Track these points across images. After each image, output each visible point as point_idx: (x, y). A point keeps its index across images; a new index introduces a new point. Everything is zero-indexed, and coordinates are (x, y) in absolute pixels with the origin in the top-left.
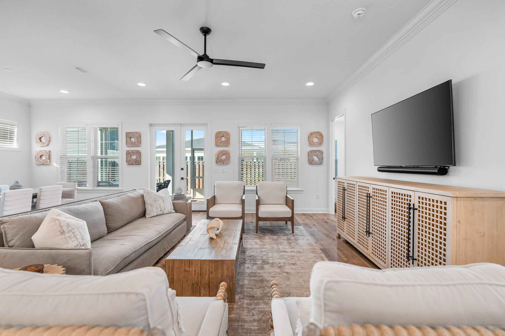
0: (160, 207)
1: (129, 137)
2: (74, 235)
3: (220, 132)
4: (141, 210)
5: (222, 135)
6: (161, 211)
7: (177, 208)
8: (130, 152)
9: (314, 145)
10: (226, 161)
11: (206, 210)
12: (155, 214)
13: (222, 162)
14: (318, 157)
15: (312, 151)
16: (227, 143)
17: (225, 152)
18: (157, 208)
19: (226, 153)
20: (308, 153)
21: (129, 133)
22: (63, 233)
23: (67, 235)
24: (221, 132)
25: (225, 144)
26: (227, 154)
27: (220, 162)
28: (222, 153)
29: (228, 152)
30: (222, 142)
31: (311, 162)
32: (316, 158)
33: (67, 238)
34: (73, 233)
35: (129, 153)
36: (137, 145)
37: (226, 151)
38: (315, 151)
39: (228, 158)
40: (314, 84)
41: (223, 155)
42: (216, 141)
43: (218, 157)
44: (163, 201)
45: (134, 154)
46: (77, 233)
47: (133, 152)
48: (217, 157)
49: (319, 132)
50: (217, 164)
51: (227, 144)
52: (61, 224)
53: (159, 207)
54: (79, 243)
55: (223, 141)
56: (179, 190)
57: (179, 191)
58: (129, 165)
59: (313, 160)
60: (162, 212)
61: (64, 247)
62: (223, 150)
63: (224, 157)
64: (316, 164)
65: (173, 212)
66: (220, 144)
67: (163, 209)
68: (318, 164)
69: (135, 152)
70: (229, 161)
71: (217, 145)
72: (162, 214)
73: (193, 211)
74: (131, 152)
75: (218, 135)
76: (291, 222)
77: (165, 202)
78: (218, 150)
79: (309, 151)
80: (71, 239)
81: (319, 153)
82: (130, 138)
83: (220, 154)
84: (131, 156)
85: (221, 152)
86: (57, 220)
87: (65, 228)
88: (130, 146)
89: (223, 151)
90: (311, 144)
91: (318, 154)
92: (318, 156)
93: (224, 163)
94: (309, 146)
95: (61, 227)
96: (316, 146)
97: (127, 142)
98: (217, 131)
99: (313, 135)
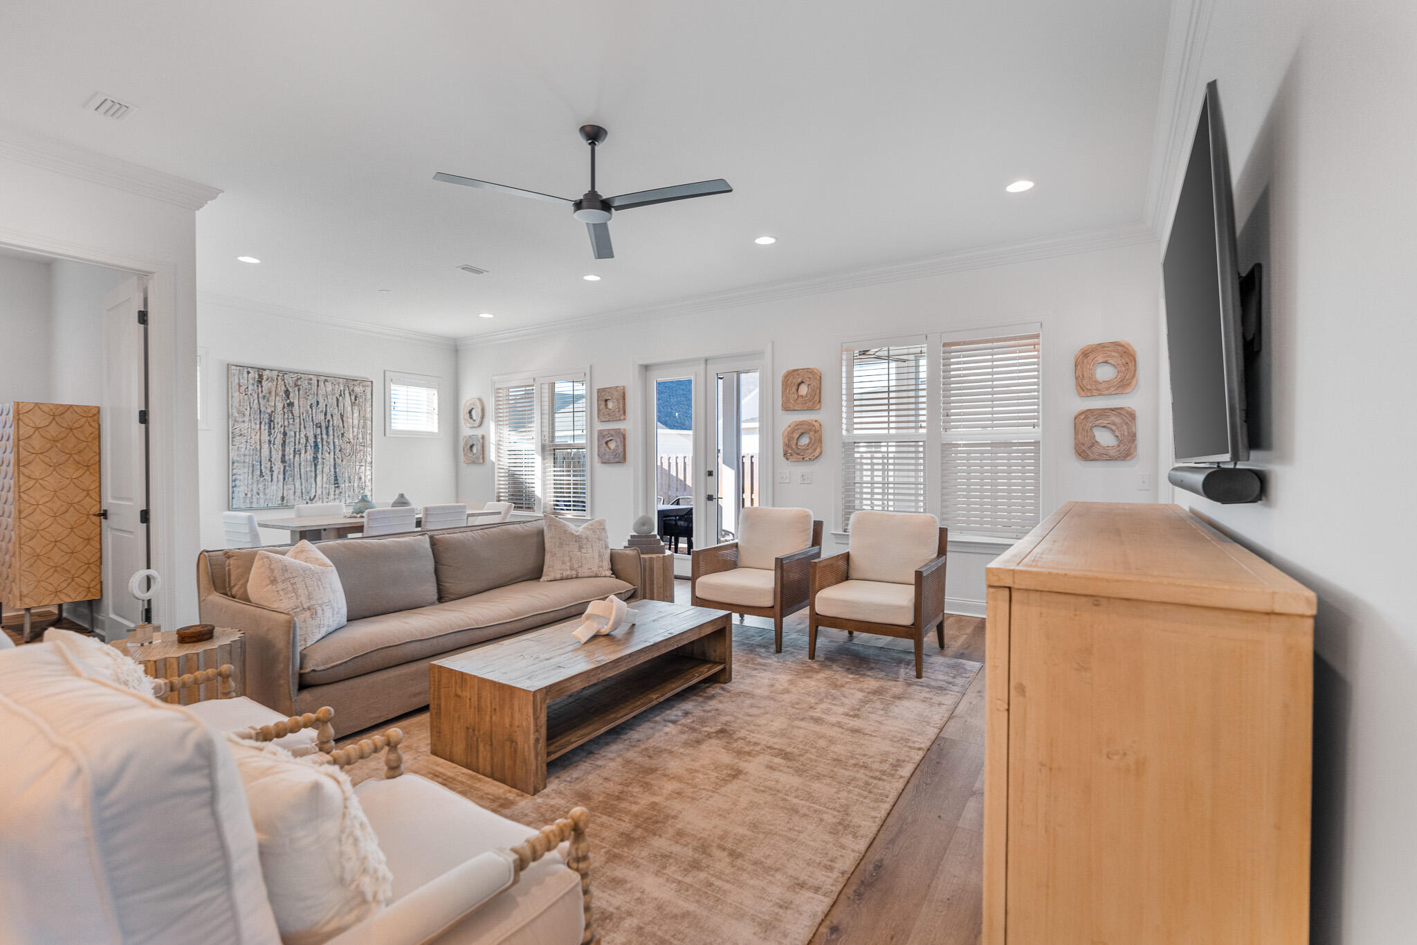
0: (571, 561)
1: (604, 399)
2: (294, 589)
3: (794, 371)
4: (530, 562)
5: (800, 380)
6: (572, 569)
7: (619, 567)
8: (605, 433)
9: (1095, 392)
10: (810, 451)
12: (558, 576)
13: (798, 454)
14: (1113, 431)
15: (1087, 414)
16: (814, 401)
17: (806, 427)
18: (563, 563)
19: (811, 430)
20: (1075, 419)
21: (604, 390)
22: (274, 581)
23: (281, 586)
24: (797, 370)
25: (806, 403)
26: (813, 431)
27: (795, 455)
28: (798, 429)
29: (814, 426)
30: (800, 400)
31: (1086, 451)
32: (1105, 438)
33: (281, 592)
34: (292, 584)
35: (604, 437)
36: (616, 417)
37: (809, 423)
38: (1103, 413)
39: (818, 441)
40: (1032, 188)
41: (802, 434)
42: (785, 398)
43: (789, 440)
44: (580, 548)
45: (611, 438)
46: (300, 586)
47: (609, 433)
48: (786, 441)
49: (1117, 344)
50: (787, 459)
51: (811, 403)
52: (272, 567)
53: (567, 559)
54: (301, 603)
55: (802, 396)
56: (644, 525)
57: (645, 528)
58: (603, 463)
59: (1094, 443)
60: (574, 573)
61: (275, 606)
62: (801, 421)
63: (804, 441)
64: (1106, 457)
65: (604, 574)
66: (794, 406)
67: (576, 566)
68: (1112, 459)
69: (614, 434)
70: (818, 451)
71: (786, 408)
72: (574, 576)
73: (677, 577)
74: (607, 433)
75: (791, 379)
77: (584, 551)
78: (789, 423)
79: (1076, 413)
80: (286, 594)
81: (1117, 420)
82: (606, 401)
83: (793, 431)
84: (607, 443)
85: (796, 428)
86: (268, 557)
87: (277, 573)
88: (605, 420)
89: (801, 423)
90: (1085, 385)
91: (1114, 424)
92: (1114, 428)
93: (803, 458)
94: (1079, 394)
95: (272, 571)
96: (1106, 392)
97: (599, 411)
98: (787, 370)
99: (1091, 356)
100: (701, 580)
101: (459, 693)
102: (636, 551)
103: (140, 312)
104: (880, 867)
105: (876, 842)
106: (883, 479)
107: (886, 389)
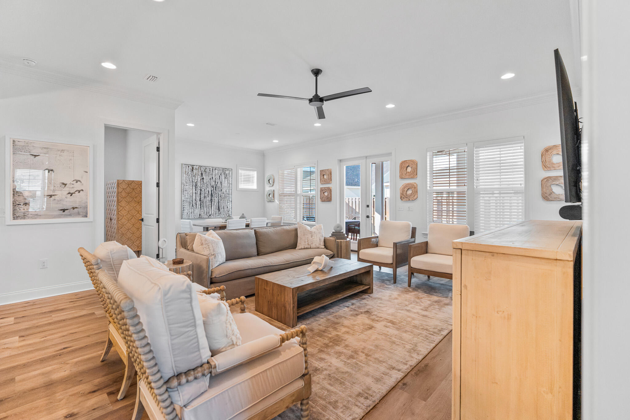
0: (308, 241)
2: (209, 247)
3: (405, 161)
4: (292, 241)
5: (407, 165)
6: (308, 244)
7: (328, 245)
8: (323, 189)
9: (552, 169)
10: (412, 196)
11: (357, 250)
12: (303, 247)
13: (407, 198)
14: (561, 187)
15: (548, 178)
16: (414, 174)
17: (410, 186)
18: (305, 242)
19: (412, 187)
20: (542, 181)
21: (323, 170)
22: (202, 244)
23: (204, 246)
24: (406, 161)
25: (410, 175)
26: (414, 188)
27: (405, 198)
28: (407, 187)
29: (414, 185)
30: (408, 174)
31: (547, 196)
32: (557, 190)
33: (204, 248)
34: (208, 246)
35: (323, 190)
36: (328, 182)
37: (412, 184)
38: (556, 178)
39: (415, 192)
40: (515, 76)
41: (409, 189)
42: (401, 173)
43: (403, 192)
44: (312, 236)
45: (326, 191)
46: (211, 246)
48: (401, 192)
50: (402, 200)
51: (413, 175)
52: (202, 239)
53: (306, 240)
54: (211, 252)
55: (408, 172)
56: (338, 227)
57: (338, 229)
58: (322, 201)
59: (552, 193)
60: (309, 246)
61: (202, 253)
62: (408, 183)
63: (409, 192)
64: (557, 199)
65: (321, 247)
66: (405, 176)
67: (310, 244)
69: (327, 189)
70: (416, 196)
71: (401, 178)
72: (309, 248)
73: (352, 251)
75: (403, 165)
77: (313, 237)
78: (402, 184)
79: (542, 178)
80: (206, 249)
82: (324, 175)
83: (404, 188)
84: (324, 193)
85: (406, 186)
86: (200, 236)
87: (203, 241)
88: (323, 183)
89: (408, 184)
90: (547, 165)
91: (562, 183)
93: (409, 200)
94: (544, 169)
95: (202, 240)
96: (558, 168)
97: (321, 179)
98: (402, 161)
99: (550, 151)
100: (362, 251)
101: (266, 288)
102: (334, 238)
103: (157, 147)
104: (427, 366)
105: (427, 357)
106: (447, 209)
107: (448, 168)
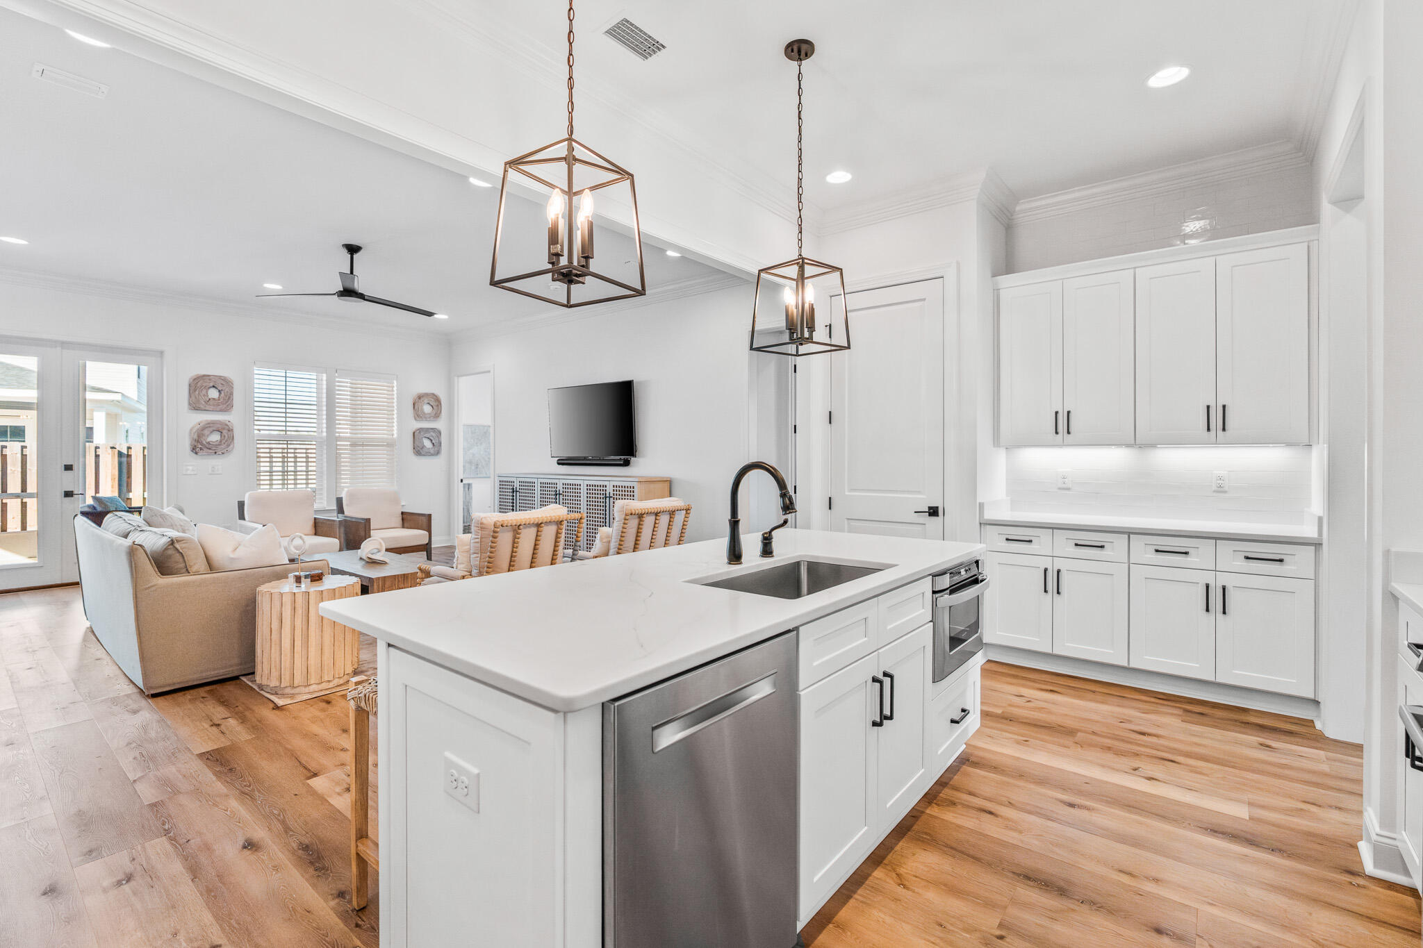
3: (204, 376)
5: (211, 384)
9: (423, 419)
10: (222, 446)
13: (210, 449)
14: (431, 441)
15: (420, 430)
16: (226, 403)
17: (219, 426)
19: (224, 429)
20: (414, 432)
24: (209, 376)
25: (219, 405)
26: (226, 432)
27: (205, 449)
28: (210, 427)
29: (227, 425)
30: (211, 402)
31: (418, 451)
32: (427, 444)
37: (222, 422)
38: (428, 430)
39: (228, 439)
41: (213, 431)
42: (193, 398)
43: (199, 436)
48: (196, 437)
49: (433, 394)
50: (196, 453)
51: (225, 406)
55: (214, 399)
59: (424, 447)
62: (212, 421)
63: (215, 438)
64: (429, 454)
66: (204, 406)
68: (432, 455)
70: (231, 446)
71: (195, 407)
75: (199, 382)
76: (425, 552)
78: (200, 420)
79: (414, 430)
81: (434, 434)
83: (203, 429)
85: (207, 425)
89: (213, 423)
90: (418, 415)
91: (433, 437)
92: (432, 438)
93: (216, 453)
94: (415, 419)
96: (428, 419)
98: (196, 374)
99: (422, 399)
106: (283, 467)
